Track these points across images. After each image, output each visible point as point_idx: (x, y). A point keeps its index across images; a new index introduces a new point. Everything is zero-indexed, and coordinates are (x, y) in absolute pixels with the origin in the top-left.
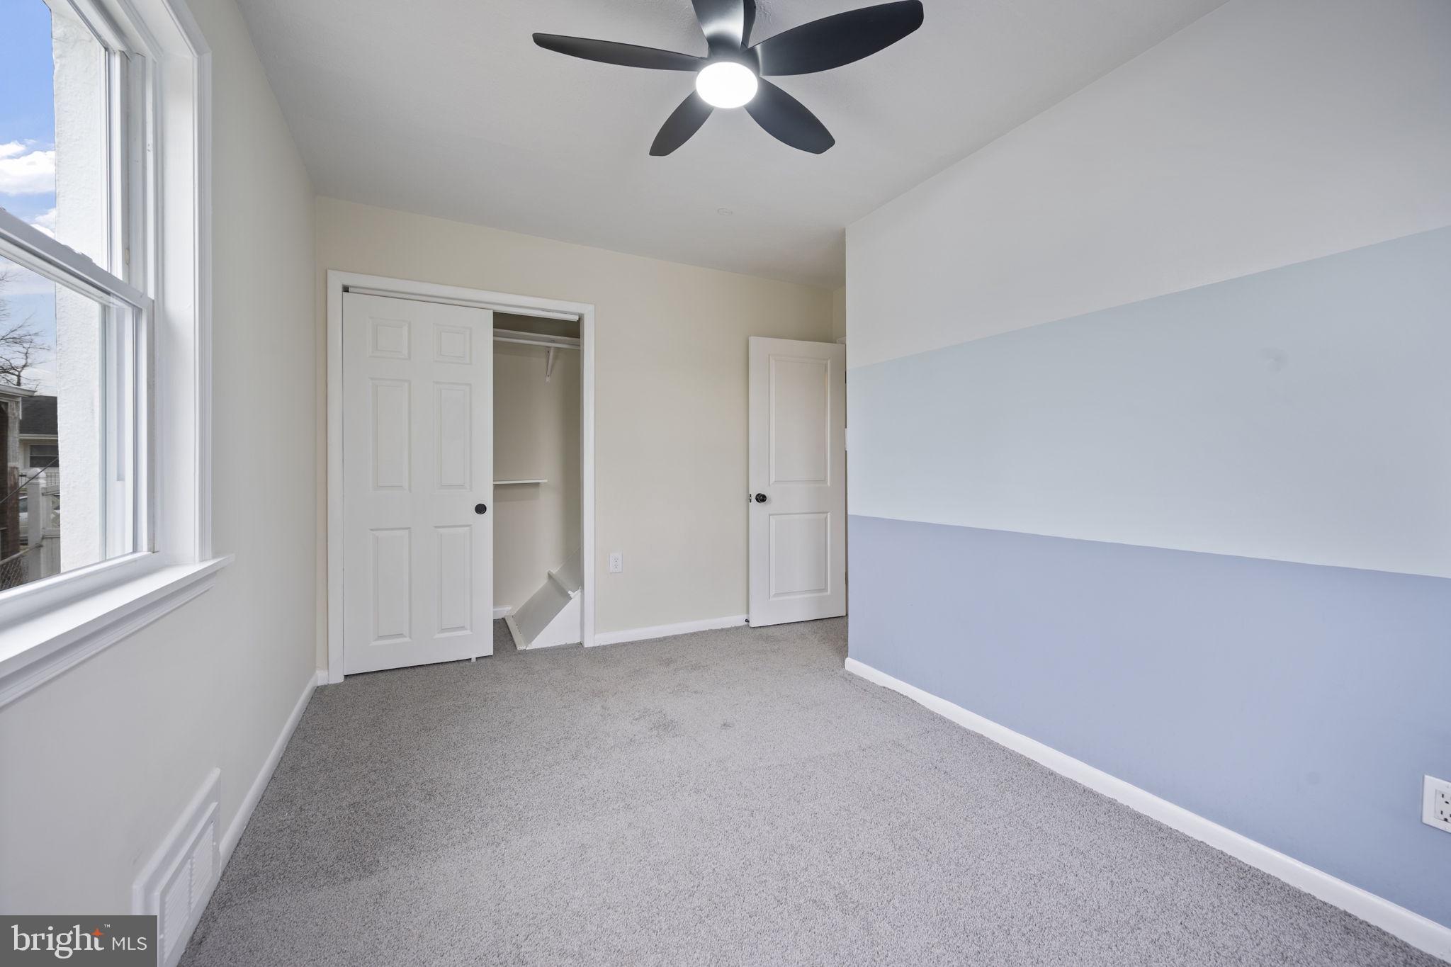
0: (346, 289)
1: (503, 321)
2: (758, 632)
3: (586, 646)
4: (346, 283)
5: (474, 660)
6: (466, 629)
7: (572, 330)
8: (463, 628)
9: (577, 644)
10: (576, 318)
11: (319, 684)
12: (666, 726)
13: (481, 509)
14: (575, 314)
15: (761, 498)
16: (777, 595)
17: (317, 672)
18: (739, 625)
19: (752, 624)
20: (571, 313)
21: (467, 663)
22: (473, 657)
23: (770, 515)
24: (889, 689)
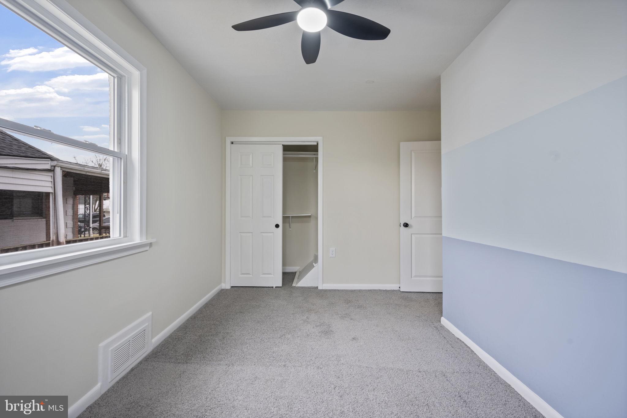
0: (232, 143)
1: (287, 148)
2: (403, 294)
3: (319, 288)
4: (232, 141)
5: (274, 288)
6: (272, 275)
7: (314, 149)
8: (270, 274)
9: (316, 287)
10: (316, 144)
11: (223, 288)
12: (327, 332)
13: (277, 226)
14: (315, 142)
15: (406, 225)
16: (416, 276)
17: (222, 283)
18: (395, 289)
19: (401, 290)
20: (314, 142)
21: (271, 288)
22: (274, 286)
23: (411, 234)
24: (460, 341)
